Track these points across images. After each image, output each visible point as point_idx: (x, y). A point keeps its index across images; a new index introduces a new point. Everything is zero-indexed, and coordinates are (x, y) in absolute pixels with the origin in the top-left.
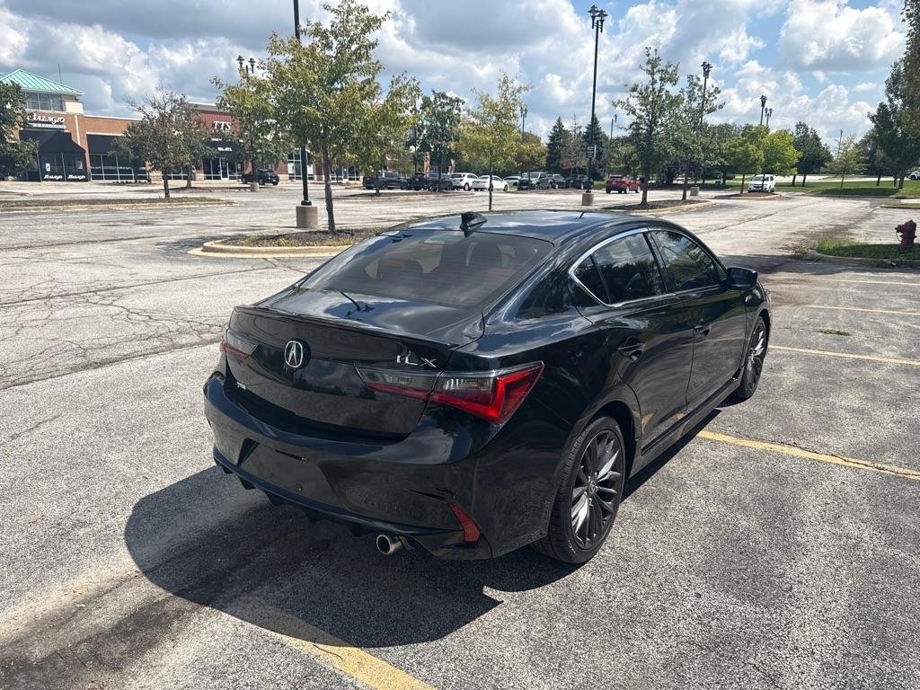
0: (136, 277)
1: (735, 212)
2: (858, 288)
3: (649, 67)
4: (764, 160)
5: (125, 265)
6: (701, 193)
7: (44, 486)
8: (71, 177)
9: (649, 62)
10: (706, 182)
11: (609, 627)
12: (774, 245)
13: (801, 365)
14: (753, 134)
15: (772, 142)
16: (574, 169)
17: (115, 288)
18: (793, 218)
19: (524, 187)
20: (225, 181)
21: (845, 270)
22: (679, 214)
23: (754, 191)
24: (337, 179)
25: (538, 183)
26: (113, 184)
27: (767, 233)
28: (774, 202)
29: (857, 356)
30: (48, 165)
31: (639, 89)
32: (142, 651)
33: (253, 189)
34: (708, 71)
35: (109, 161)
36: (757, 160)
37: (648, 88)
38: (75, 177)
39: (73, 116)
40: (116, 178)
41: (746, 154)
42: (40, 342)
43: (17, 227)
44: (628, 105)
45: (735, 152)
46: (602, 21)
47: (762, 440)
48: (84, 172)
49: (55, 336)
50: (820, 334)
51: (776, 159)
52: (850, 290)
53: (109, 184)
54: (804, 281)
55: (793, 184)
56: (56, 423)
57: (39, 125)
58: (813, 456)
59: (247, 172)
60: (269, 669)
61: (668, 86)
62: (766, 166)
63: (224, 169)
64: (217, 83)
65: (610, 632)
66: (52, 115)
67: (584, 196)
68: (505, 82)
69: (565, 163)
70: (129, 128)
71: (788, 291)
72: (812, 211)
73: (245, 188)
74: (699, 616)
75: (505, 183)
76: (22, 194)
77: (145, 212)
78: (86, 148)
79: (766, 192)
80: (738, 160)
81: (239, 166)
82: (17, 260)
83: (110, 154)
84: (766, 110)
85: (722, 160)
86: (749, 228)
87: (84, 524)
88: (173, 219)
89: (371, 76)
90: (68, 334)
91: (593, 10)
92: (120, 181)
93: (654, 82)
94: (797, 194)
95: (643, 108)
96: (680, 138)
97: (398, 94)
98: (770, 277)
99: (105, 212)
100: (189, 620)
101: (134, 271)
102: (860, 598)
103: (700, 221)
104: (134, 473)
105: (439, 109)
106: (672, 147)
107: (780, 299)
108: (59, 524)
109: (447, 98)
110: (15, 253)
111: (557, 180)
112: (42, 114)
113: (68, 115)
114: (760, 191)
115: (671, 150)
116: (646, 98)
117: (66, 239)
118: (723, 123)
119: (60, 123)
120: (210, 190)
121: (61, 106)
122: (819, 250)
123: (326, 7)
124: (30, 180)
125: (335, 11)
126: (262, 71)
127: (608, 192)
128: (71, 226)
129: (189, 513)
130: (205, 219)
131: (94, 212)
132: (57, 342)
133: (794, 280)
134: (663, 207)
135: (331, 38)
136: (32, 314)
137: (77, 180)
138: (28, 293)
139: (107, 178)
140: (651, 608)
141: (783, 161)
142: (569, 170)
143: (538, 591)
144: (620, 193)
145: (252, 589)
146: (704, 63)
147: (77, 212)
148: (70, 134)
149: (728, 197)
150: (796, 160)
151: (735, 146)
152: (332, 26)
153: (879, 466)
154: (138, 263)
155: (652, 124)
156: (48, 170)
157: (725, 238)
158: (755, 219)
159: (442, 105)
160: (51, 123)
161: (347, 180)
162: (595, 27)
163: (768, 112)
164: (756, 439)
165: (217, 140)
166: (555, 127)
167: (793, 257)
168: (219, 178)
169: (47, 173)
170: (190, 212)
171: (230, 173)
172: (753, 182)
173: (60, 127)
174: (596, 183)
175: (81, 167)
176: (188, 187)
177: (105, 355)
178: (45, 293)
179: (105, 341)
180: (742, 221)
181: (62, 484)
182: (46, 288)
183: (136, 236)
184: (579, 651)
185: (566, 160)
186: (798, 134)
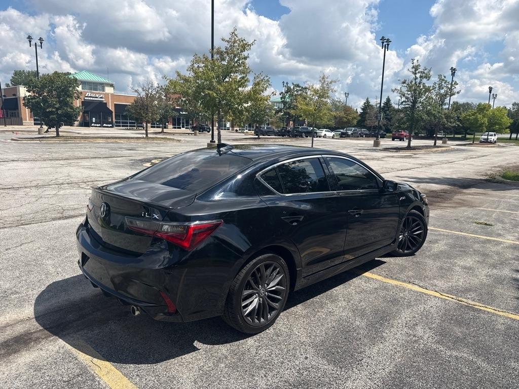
0: (110, 176)
1: (464, 153)
2: (515, 200)
3: (413, 70)
4: (487, 124)
5: (107, 170)
6: (449, 142)
7: (8, 274)
8: (105, 125)
9: (413, 67)
10: (455, 136)
11: (247, 369)
12: (477, 173)
13: (450, 241)
14: (482, 109)
15: (494, 113)
16: (374, 126)
17: (97, 181)
18: (498, 158)
19: (344, 136)
20: (183, 130)
21: (514, 189)
22: (428, 153)
23: (483, 142)
24: (242, 130)
25: (352, 134)
26: (126, 129)
27: (478, 166)
28: (492, 148)
29: (488, 238)
30: (94, 119)
31: (407, 82)
32: (10, 354)
33: (195, 134)
34: (455, 72)
35: (125, 117)
36: (483, 124)
37: (412, 82)
38: (107, 125)
39: (108, 94)
40: (127, 126)
41: (476, 120)
42: (45, 205)
43: (66, 149)
44: (401, 91)
45: (469, 119)
46: (388, 45)
47: (399, 280)
48: (111, 123)
49: (54, 202)
50: (475, 224)
51: (496, 124)
52: (511, 200)
53: (123, 129)
54: (485, 194)
55: (510, 139)
56: (31, 244)
57: (92, 99)
58: (424, 291)
59: (195, 125)
60: (63, 370)
61: (424, 80)
62: (490, 127)
63: (183, 123)
64: (165, 78)
65: (247, 371)
66: (98, 94)
67: (375, 141)
68: (323, 78)
69: (368, 122)
70: (135, 101)
71: (470, 199)
72: (515, 154)
73: (192, 134)
74: (299, 369)
75: (333, 133)
76: (78, 133)
77: (133, 144)
78: (113, 111)
79: (491, 143)
80: (471, 123)
81: (191, 122)
82: (57, 165)
83: (125, 114)
84: (493, 95)
85: (459, 123)
86: (468, 163)
87: (17, 293)
88: (145, 148)
89: (245, 75)
90: (60, 202)
91: (383, 39)
92: (129, 128)
93: (416, 78)
94: (511, 144)
95: (409, 93)
96: (431, 110)
97: (258, 84)
98: (465, 191)
99: (112, 143)
100: (40, 342)
101: (110, 173)
102: (399, 370)
103: (440, 158)
104: (54, 270)
105: (296, 93)
106: (426, 115)
107: (463, 203)
108: (5, 292)
109: (300, 87)
110: (57, 162)
111: (365, 132)
112: (93, 93)
113: (105, 94)
114: (487, 142)
115: (425, 117)
116: (410, 87)
117: (86, 156)
118: (465, 102)
119: (102, 98)
120: (173, 134)
121: (103, 89)
122: (503, 177)
123: (223, 40)
124: (85, 126)
125: (228, 41)
126: (189, 72)
127: (393, 140)
128: (93, 149)
129: (69, 292)
130: (162, 149)
131: (108, 143)
132: (53, 206)
133: (478, 193)
134: (420, 149)
135: (225, 55)
136: (50, 191)
137: (108, 127)
138: (53, 182)
139: (123, 126)
140: (276, 362)
141: (500, 124)
142: (371, 127)
143: (220, 347)
144: (400, 140)
145: (78, 332)
146: (452, 68)
147: (99, 143)
148: (106, 103)
149: (465, 145)
150: (509, 124)
151: (469, 116)
152: (226, 49)
153: (460, 299)
154: (115, 169)
155: (414, 102)
156: (94, 121)
157: (450, 168)
158: (475, 158)
159: (297, 91)
160: (97, 98)
161: (247, 131)
162: (384, 48)
163: (495, 96)
164: (396, 279)
165: (179, 108)
166: (365, 103)
167: (486, 180)
168: (180, 128)
169: (93, 123)
170: (156, 145)
171: (186, 126)
172: (483, 137)
173: (102, 99)
174: (388, 134)
175: (110, 120)
176: (162, 132)
177: (72, 213)
178: (61, 181)
179: (76, 206)
180: (466, 159)
181: (17, 273)
182: (63, 179)
183: (122, 156)
184: (223, 379)
185: (369, 121)
186: (513, 109)
